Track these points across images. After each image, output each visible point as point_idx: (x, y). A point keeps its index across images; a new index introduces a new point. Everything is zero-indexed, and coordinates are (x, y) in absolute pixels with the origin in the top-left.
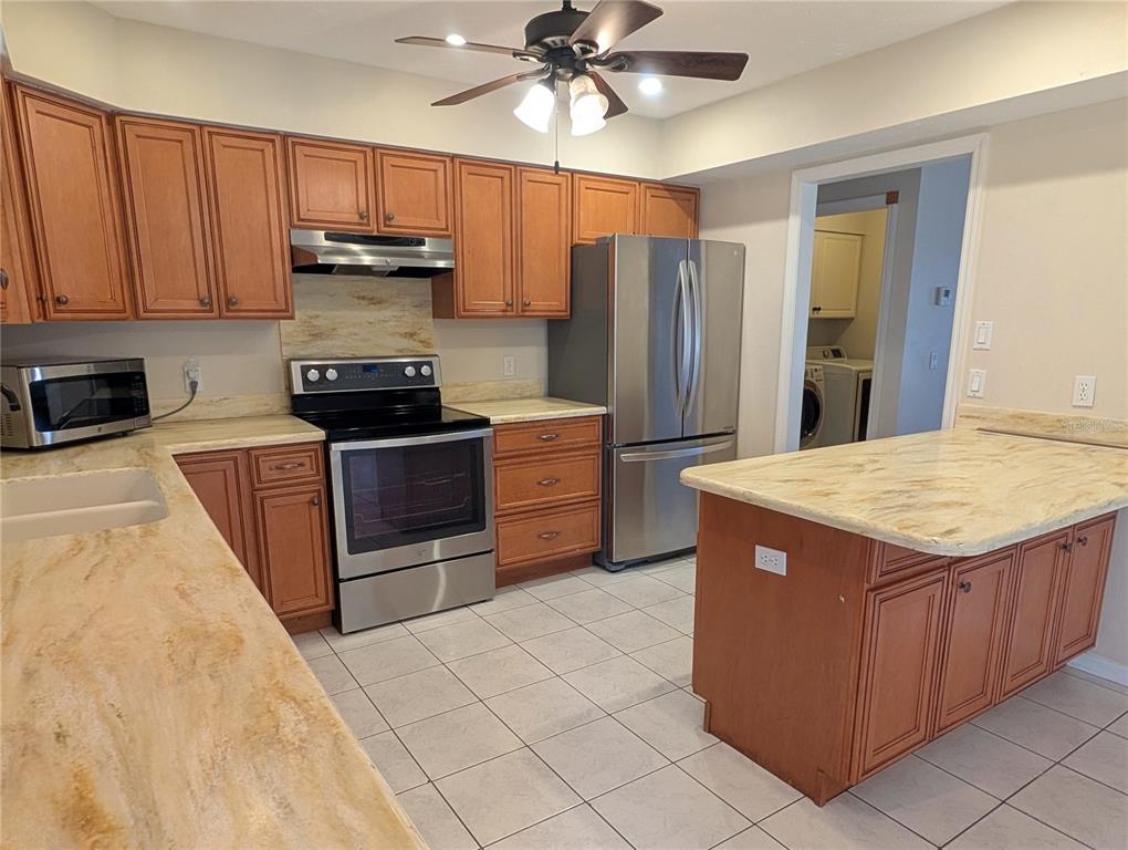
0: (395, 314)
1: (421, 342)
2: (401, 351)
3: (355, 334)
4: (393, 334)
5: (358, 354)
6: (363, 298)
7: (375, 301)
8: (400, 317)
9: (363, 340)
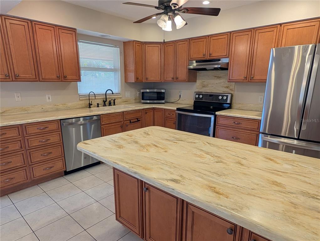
0: (224, 81)
1: (230, 89)
2: (224, 92)
3: (213, 86)
4: (222, 87)
5: (213, 92)
6: (216, 77)
7: (219, 78)
8: (225, 82)
9: (214, 88)
